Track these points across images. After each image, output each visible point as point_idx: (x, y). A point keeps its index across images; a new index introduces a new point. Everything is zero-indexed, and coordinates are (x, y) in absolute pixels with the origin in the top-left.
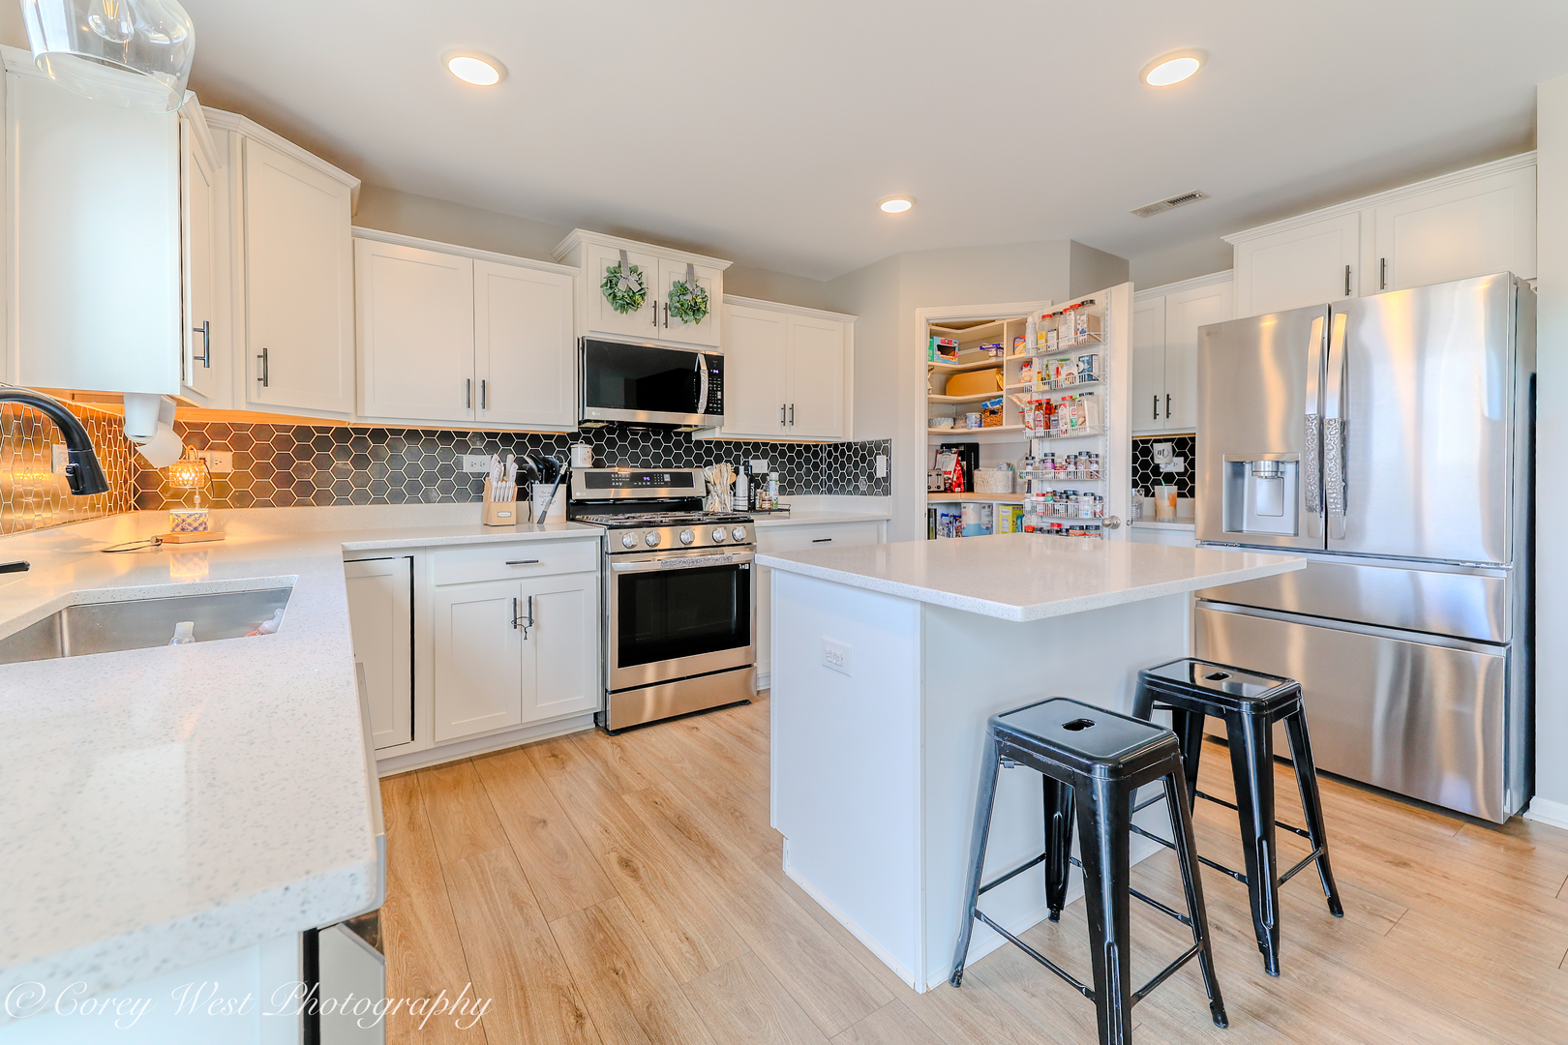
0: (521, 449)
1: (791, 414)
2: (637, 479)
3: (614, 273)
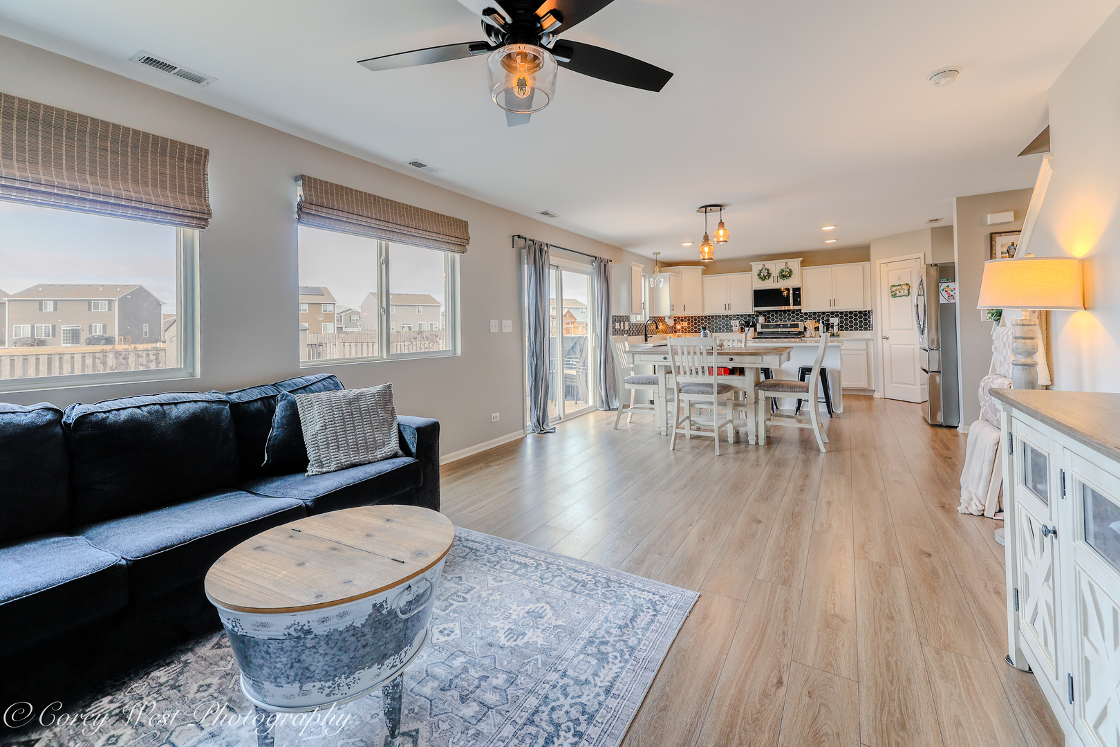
0: (740, 319)
1: (834, 302)
2: (778, 326)
3: (761, 271)
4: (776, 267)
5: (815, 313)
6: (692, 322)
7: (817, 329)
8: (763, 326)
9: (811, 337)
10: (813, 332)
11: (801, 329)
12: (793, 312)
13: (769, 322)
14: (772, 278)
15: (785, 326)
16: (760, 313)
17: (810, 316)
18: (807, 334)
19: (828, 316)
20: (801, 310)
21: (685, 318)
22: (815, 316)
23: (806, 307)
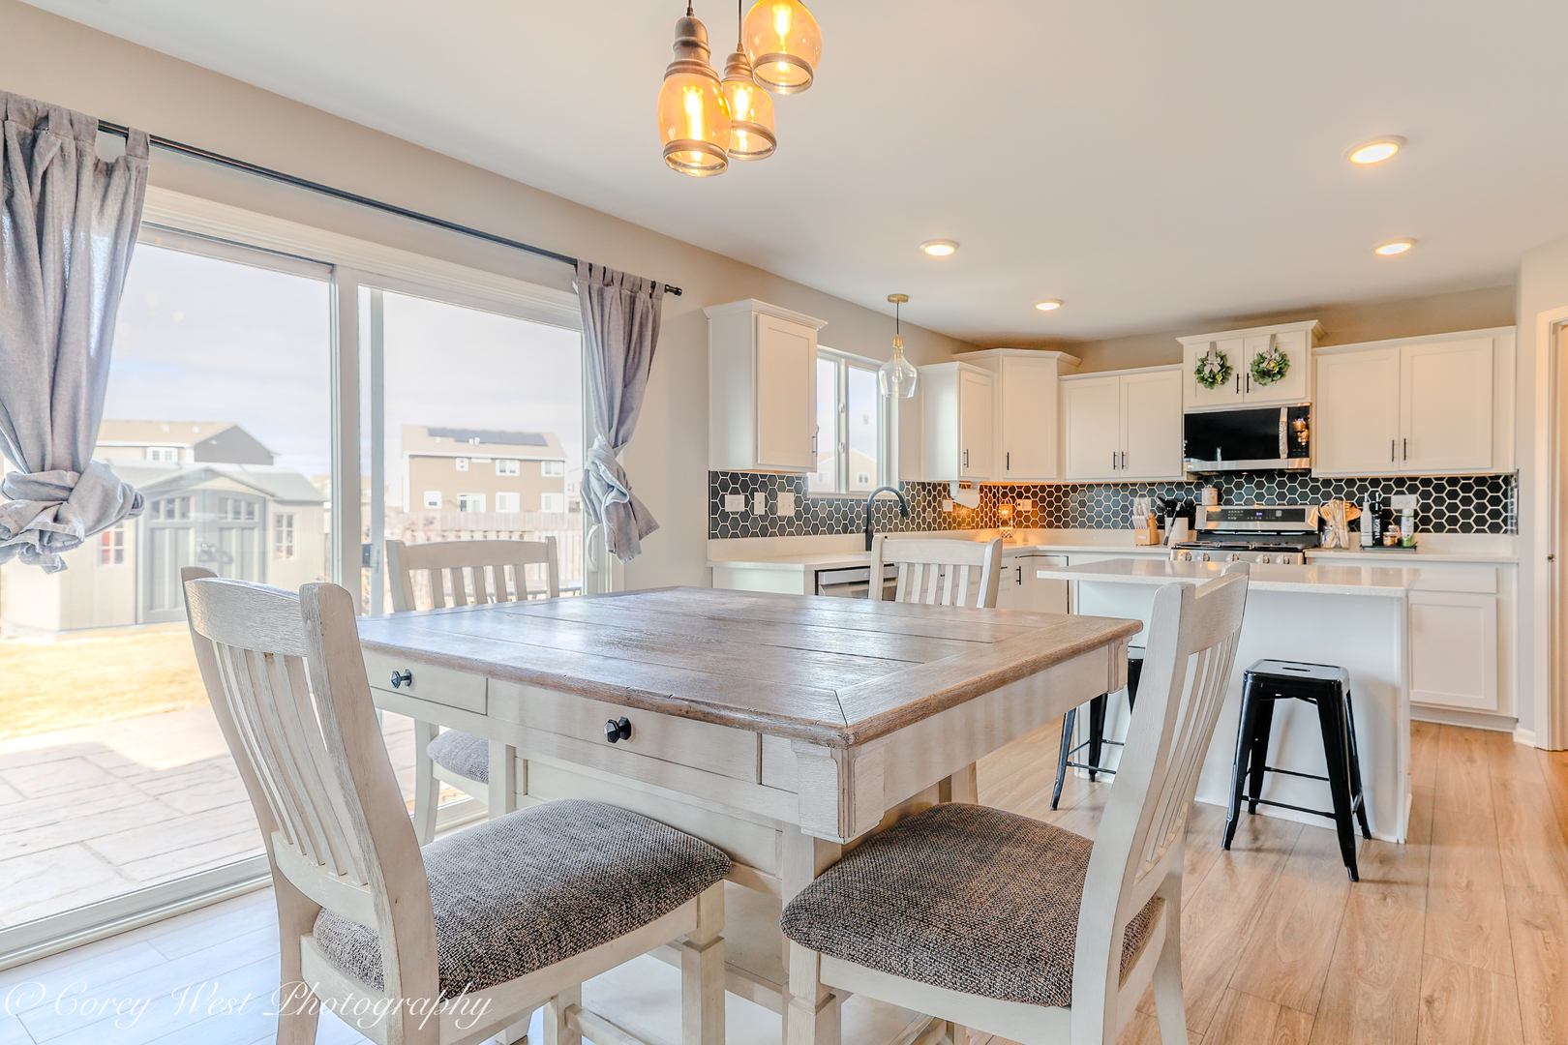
0: (1152, 493)
1: (1402, 448)
2: (1248, 515)
3: (1204, 362)
4: (1244, 348)
5: (1350, 482)
6: (1042, 499)
7: (1354, 525)
8: (1210, 517)
9: (1338, 547)
10: (1344, 533)
11: (1311, 523)
12: (1293, 475)
13: (1229, 502)
14: (1232, 380)
15: (1268, 515)
16: (1203, 479)
17: (1338, 490)
18: (1328, 539)
19: (1387, 489)
20: (1309, 471)
21: (1027, 489)
22: (1350, 488)
23: (1325, 464)
